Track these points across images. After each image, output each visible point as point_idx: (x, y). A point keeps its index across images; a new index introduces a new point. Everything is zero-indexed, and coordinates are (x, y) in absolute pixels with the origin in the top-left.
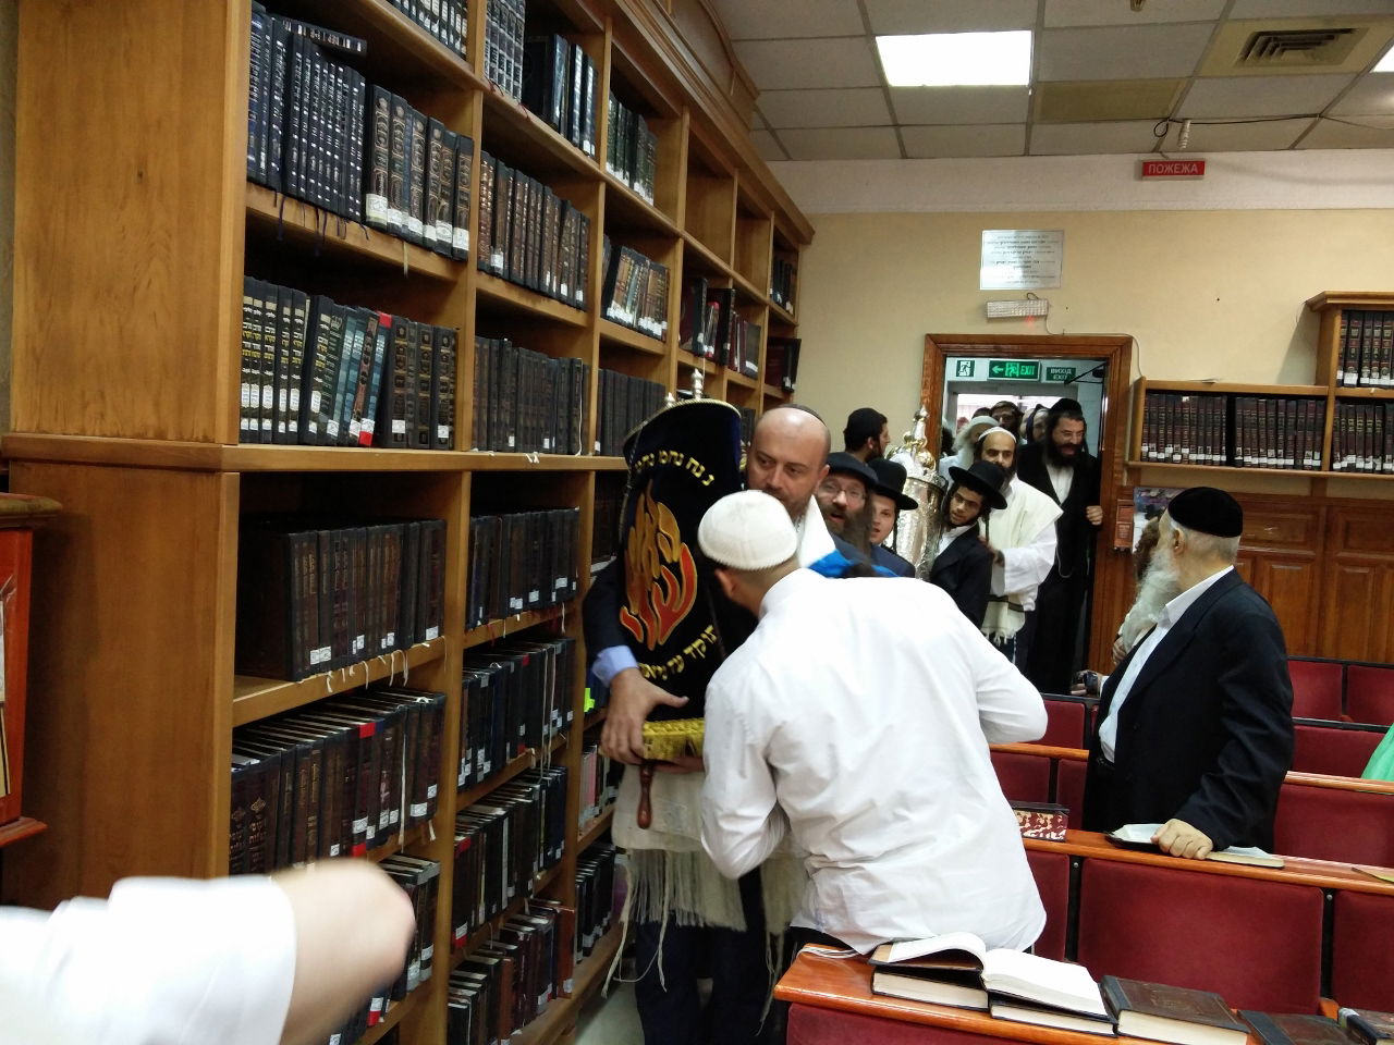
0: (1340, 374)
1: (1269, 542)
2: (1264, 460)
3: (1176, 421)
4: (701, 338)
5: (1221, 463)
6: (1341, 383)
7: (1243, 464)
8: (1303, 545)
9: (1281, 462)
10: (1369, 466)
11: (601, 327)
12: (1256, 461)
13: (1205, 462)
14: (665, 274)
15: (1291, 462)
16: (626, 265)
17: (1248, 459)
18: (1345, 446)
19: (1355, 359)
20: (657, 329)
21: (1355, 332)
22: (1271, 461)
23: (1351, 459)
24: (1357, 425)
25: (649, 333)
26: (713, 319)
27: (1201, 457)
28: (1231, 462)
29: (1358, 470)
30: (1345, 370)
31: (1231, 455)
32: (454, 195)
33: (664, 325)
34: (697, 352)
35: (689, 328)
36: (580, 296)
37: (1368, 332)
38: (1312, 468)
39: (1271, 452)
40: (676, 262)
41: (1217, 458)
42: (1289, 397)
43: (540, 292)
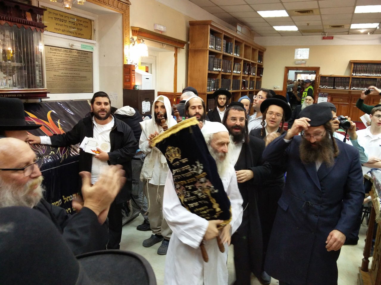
0: (352, 74)
1: (341, 102)
2: (339, 88)
3: (325, 82)
4: (246, 72)
5: (332, 89)
6: (353, 75)
7: (336, 89)
8: (347, 102)
9: (342, 88)
10: (357, 89)
11: (233, 74)
12: (338, 88)
13: (330, 88)
14: (241, 65)
15: (344, 88)
16: (236, 65)
17: (337, 88)
18: (353, 85)
19: (355, 71)
20: (239, 72)
21: (355, 67)
22: (341, 88)
23: (354, 88)
24: (355, 82)
25: (238, 73)
26: (248, 68)
27: (329, 88)
28: (334, 88)
29: (355, 90)
30: (353, 73)
31: (334, 87)
32: (220, 65)
33: (240, 72)
34: (245, 74)
35: (244, 71)
36: (230, 71)
37: (357, 67)
38: (347, 89)
39: (341, 87)
40: (242, 63)
41: (332, 88)
42: (344, 78)
43: (227, 72)
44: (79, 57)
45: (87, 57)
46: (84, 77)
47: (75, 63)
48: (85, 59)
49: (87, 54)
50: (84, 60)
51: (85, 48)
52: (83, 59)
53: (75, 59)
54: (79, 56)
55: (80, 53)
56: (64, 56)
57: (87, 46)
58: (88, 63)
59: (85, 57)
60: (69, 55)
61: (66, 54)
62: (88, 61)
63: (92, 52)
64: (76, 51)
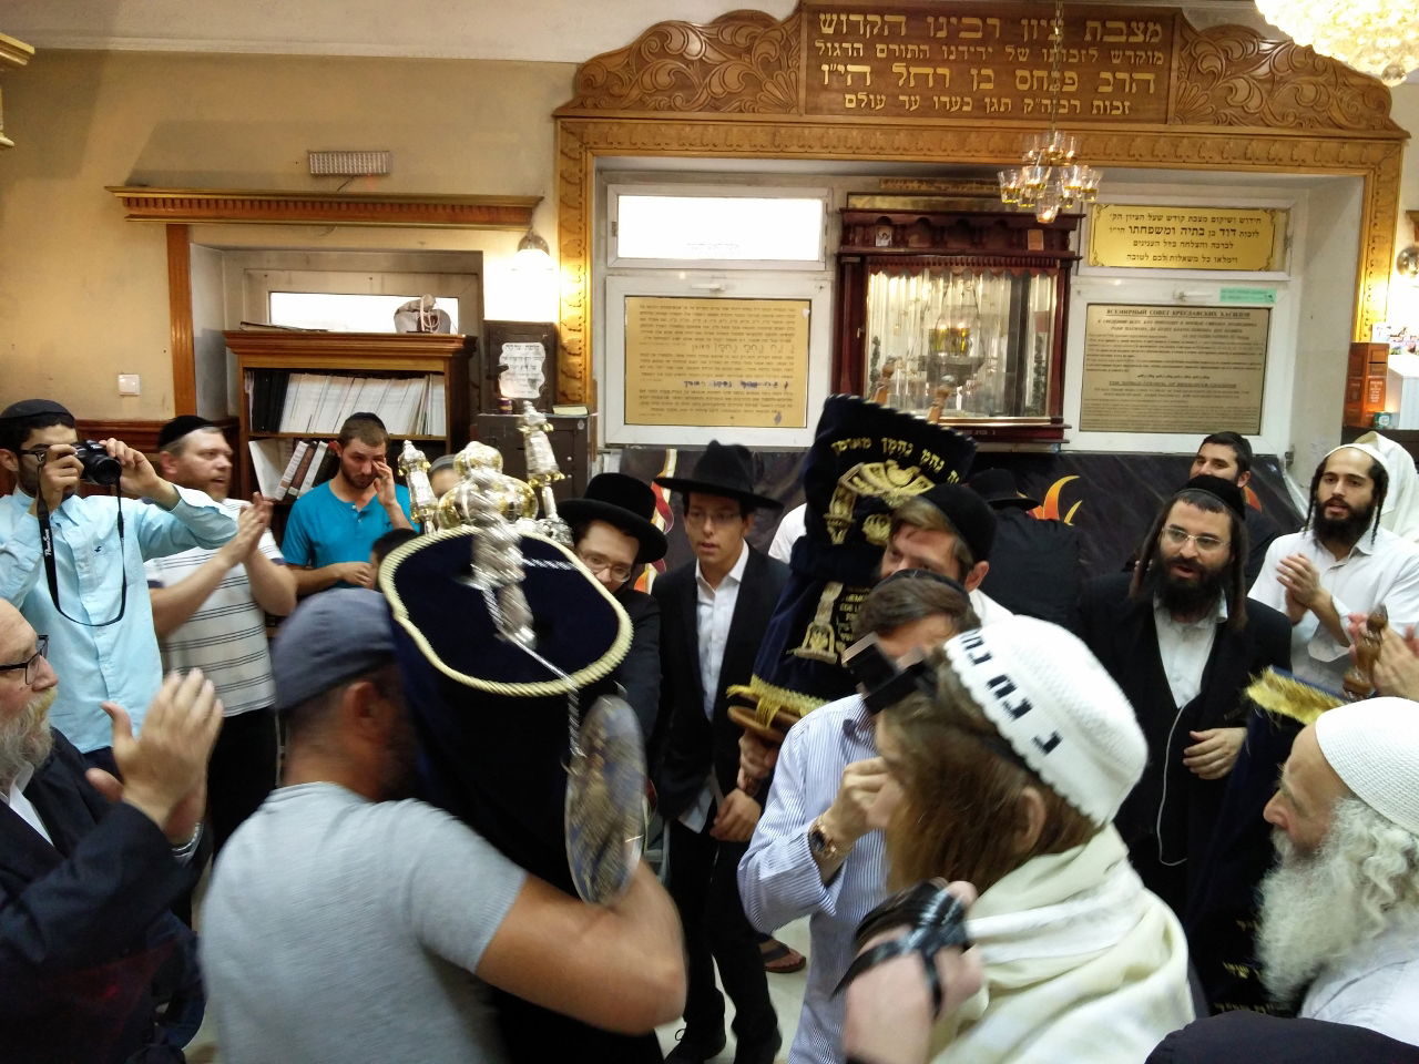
44: (1214, 327)
45: (1245, 325)
46: (1224, 386)
47: (1192, 345)
48: (1235, 331)
49: (1248, 315)
50: (1229, 334)
51: (1238, 298)
52: (1227, 331)
53: (1194, 333)
54: (1211, 324)
55: (1219, 315)
56: (1152, 329)
57: (1247, 292)
58: (1252, 344)
59: (1238, 324)
60: (1173, 323)
61: (1161, 322)
62: (1247, 338)
63: (1269, 309)
64: (1200, 310)
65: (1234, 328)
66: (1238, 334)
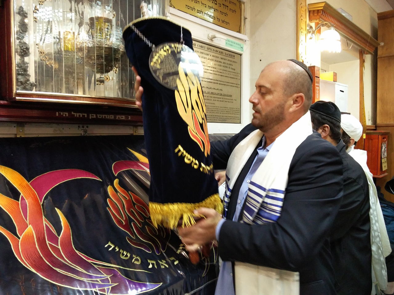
44: (223, 61)
45: (233, 62)
46: (228, 96)
47: (215, 70)
48: (230, 65)
49: (234, 56)
50: (228, 66)
51: (232, 46)
52: (227, 64)
54: (222, 58)
55: (224, 53)
58: (235, 73)
59: (231, 61)
60: (207, 55)
61: (203, 53)
62: (234, 70)
63: (241, 55)
64: (218, 50)
65: (229, 62)
66: (231, 66)
